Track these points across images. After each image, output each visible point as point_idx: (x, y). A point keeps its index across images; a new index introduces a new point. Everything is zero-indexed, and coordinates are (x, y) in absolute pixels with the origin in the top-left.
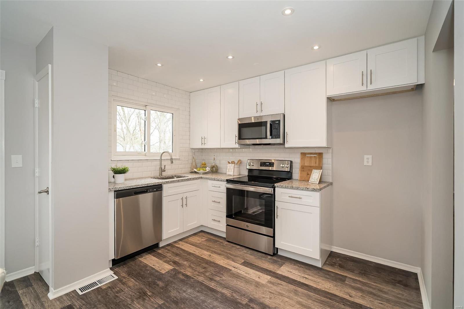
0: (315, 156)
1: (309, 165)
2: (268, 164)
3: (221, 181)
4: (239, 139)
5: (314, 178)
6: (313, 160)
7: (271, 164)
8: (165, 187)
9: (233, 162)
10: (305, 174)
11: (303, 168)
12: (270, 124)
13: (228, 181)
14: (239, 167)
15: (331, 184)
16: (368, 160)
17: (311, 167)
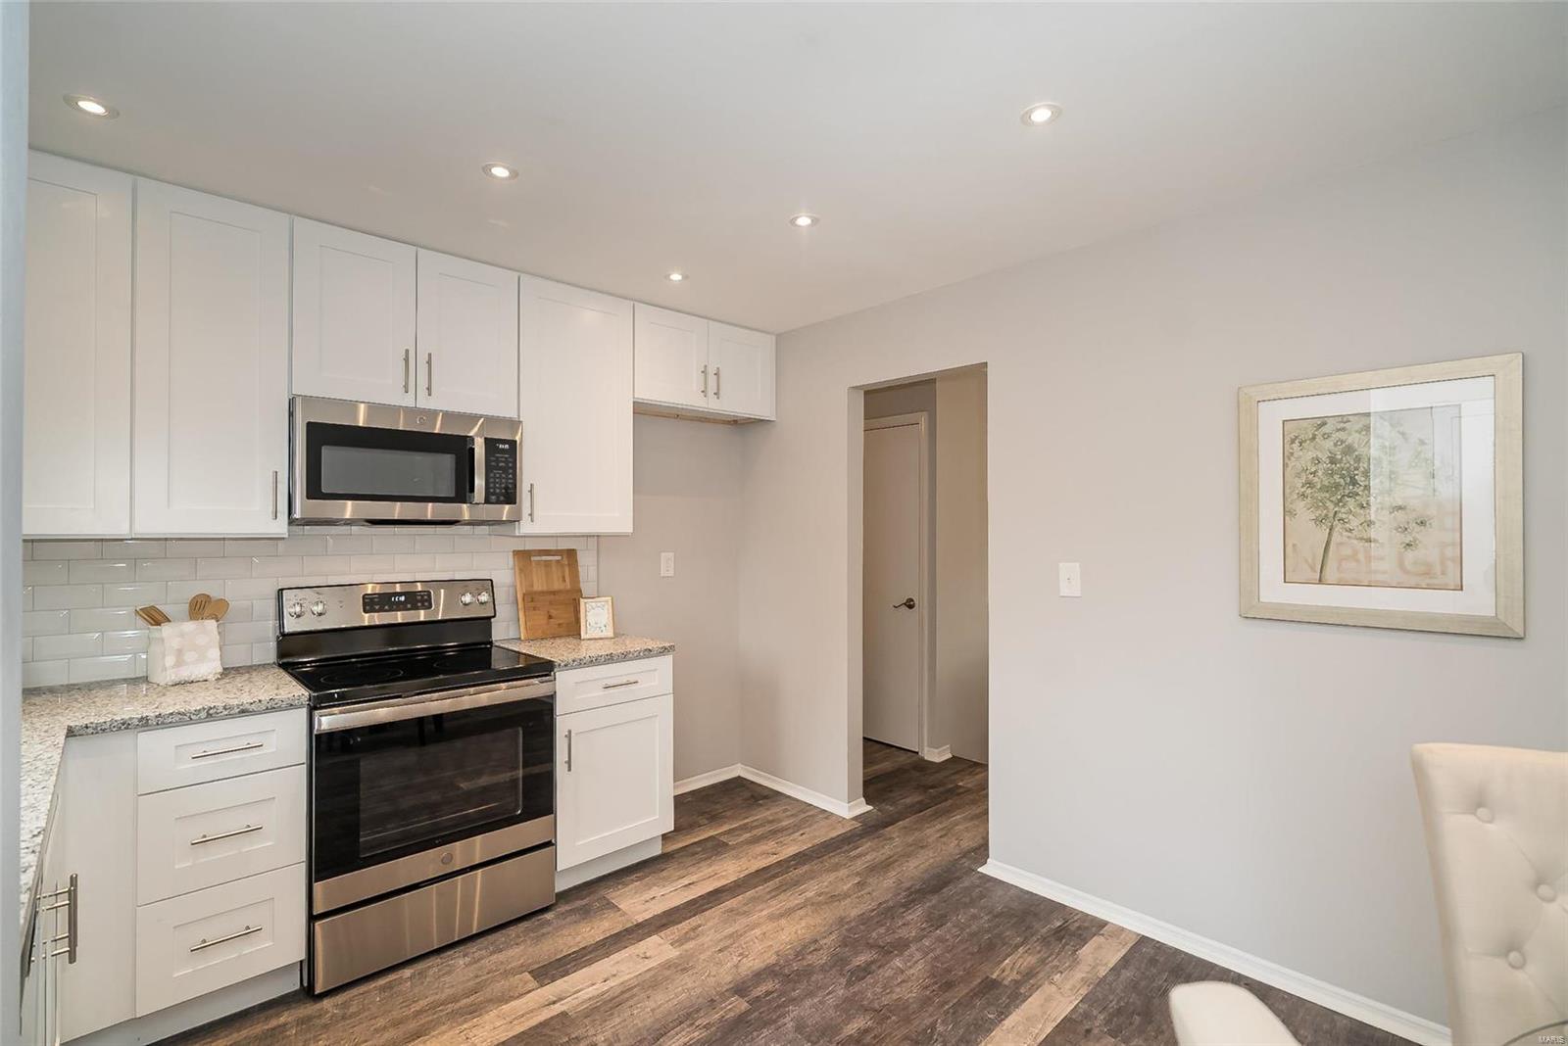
0: (558, 561)
2: (403, 598)
3: (269, 710)
5: (596, 623)
6: (556, 573)
10: (540, 619)
11: (531, 600)
12: (485, 452)
17: (554, 593)
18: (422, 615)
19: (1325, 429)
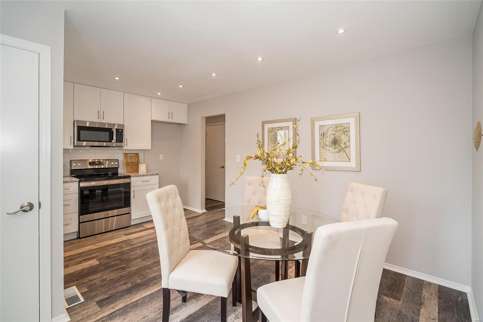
1: (131, 162)
2: (97, 163)
3: (71, 182)
4: (78, 141)
5: (142, 170)
6: (134, 158)
7: (100, 163)
10: (130, 168)
11: (127, 164)
12: (116, 132)
16: (161, 157)
17: (133, 163)
18: (102, 167)
19: (273, 130)
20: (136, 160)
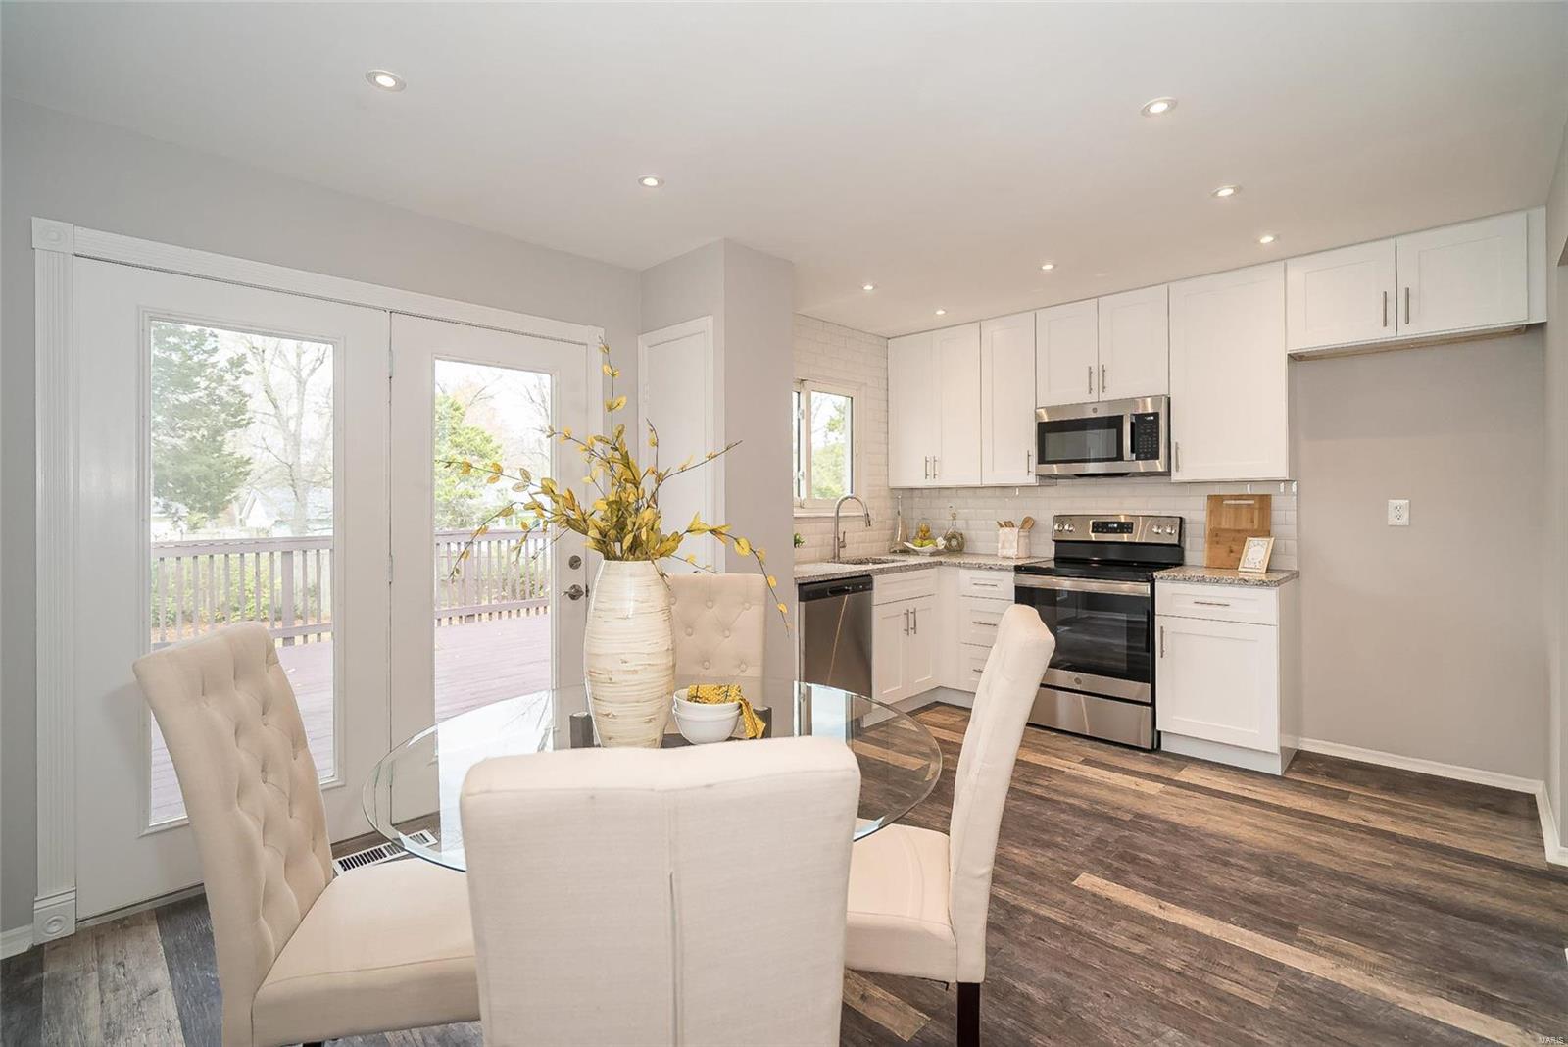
0: (1249, 505)
1: (1232, 527)
2: (1116, 526)
3: (1000, 569)
4: (1038, 463)
5: (1252, 559)
6: (1245, 514)
7: (1125, 527)
8: (877, 580)
9: (1009, 524)
10: (1222, 551)
11: (1216, 536)
12: (1132, 424)
13: (1019, 569)
14: (1029, 537)
15: (1297, 575)
16: (1398, 511)
17: (1239, 531)
18: (1125, 538)
20: (1253, 522)
